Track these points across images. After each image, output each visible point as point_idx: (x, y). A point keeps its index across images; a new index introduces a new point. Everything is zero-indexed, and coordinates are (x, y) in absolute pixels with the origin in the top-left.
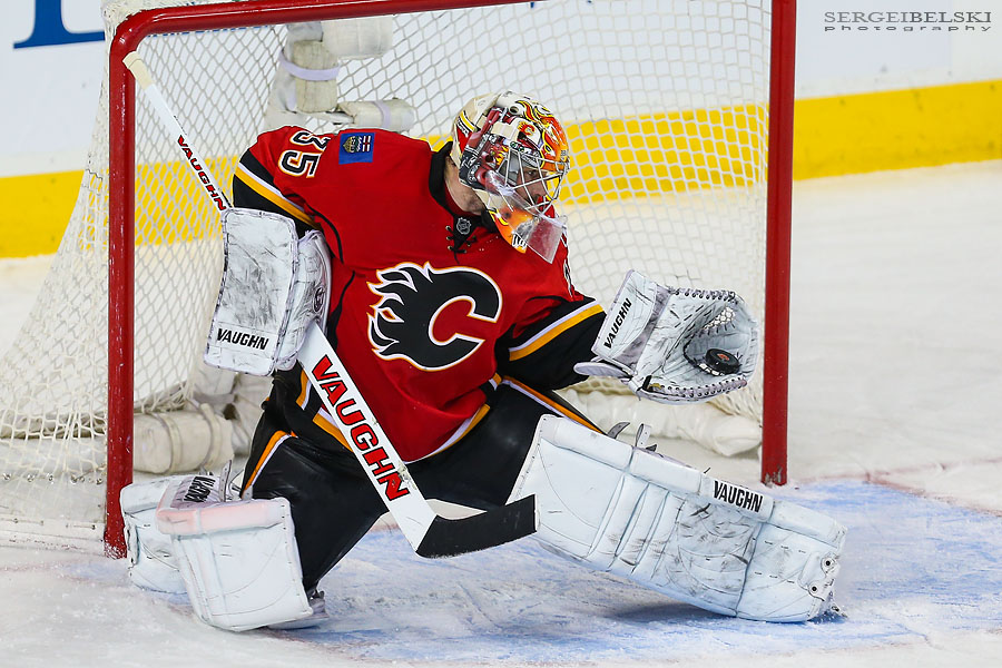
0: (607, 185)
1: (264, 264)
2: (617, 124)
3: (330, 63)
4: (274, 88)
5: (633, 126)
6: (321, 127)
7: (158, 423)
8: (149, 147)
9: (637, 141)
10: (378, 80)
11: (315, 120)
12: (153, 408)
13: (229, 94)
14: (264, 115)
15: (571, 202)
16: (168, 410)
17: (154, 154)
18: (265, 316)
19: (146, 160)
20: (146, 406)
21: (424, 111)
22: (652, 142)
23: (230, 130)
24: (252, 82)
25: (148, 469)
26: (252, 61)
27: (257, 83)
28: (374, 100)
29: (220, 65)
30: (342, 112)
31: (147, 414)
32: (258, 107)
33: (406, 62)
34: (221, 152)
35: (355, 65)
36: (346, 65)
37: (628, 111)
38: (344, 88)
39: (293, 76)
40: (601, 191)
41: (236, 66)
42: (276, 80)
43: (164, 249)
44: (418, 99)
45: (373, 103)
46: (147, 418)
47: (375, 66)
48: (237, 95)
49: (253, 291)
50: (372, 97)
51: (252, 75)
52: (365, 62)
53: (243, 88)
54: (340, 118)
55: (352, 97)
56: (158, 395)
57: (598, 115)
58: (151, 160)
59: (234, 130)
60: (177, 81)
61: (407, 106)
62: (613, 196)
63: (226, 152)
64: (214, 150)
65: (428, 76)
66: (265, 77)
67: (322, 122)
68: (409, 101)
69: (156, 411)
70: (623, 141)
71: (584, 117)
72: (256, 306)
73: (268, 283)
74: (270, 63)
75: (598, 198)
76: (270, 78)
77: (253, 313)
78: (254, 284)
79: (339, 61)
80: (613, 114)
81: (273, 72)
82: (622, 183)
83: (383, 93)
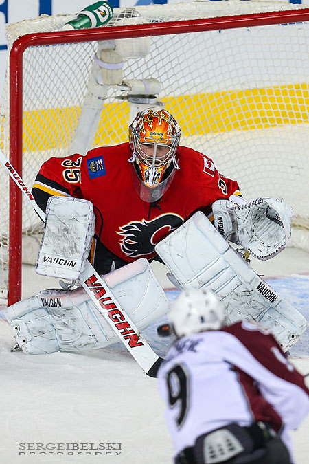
0: (257, 121)
1: (70, 225)
2: (262, 91)
3: (120, 60)
4: (92, 73)
5: (270, 92)
6: (115, 92)
7: (35, 240)
8: (29, 102)
9: (272, 99)
10: (143, 69)
11: (112, 89)
12: (31, 232)
13: (69, 76)
14: (87, 86)
15: (240, 129)
16: (39, 233)
17: (32, 105)
18: (73, 251)
19: (28, 109)
20: (28, 231)
21: (166, 84)
22: (280, 100)
23: (70, 94)
24: (81, 70)
25: (29, 263)
26: (80, 60)
27: (83, 70)
28: (141, 78)
29: (65, 61)
30: (125, 85)
31: (29, 235)
32: (83, 82)
33: (157, 59)
34: (65, 105)
35: (131, 61)
36: (127, 61)
37: (267, 84)
38: (126, 73)
39: (101, 68)
40: (254, 124)
41: (73, 62)
42: (92, 69)
43: (37, 153)
44: (163, 78)
45: (141, 80)
46: (29, 237)
47: (142, 62)
48: (73, 76)
49: (63, 238)
50: (140, 77)
51: (81, 66)
52: (137, 60)
53: (76, 73)
54: (125, 88)
55: (130, 77)
56: (34, 226)
57: (253, 86)
58: (31, 109)
59: (72, 94)
60: (43, 69)
61: (158, 82)
62: (260, 127)
63: (68, 105)
64: (62, 104)
65: (168, 67)
66: (87, 68)
67: (115, 90)
68: (158, 79)
69: (33, 233)
70: (265, 99)
71: (246, 87)
72: (67, 246)
73: (73, 235)
74: (89, 61)
75: (253, 127)
76: (89, 68)
77: (64, 249)
78: (64, 235)
79: (124, 60)
80: (260, 86)
81: (91, 65)
82: (265, 120)
83: (146, 75)
